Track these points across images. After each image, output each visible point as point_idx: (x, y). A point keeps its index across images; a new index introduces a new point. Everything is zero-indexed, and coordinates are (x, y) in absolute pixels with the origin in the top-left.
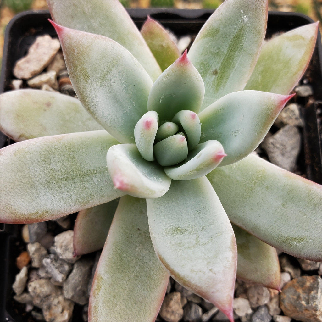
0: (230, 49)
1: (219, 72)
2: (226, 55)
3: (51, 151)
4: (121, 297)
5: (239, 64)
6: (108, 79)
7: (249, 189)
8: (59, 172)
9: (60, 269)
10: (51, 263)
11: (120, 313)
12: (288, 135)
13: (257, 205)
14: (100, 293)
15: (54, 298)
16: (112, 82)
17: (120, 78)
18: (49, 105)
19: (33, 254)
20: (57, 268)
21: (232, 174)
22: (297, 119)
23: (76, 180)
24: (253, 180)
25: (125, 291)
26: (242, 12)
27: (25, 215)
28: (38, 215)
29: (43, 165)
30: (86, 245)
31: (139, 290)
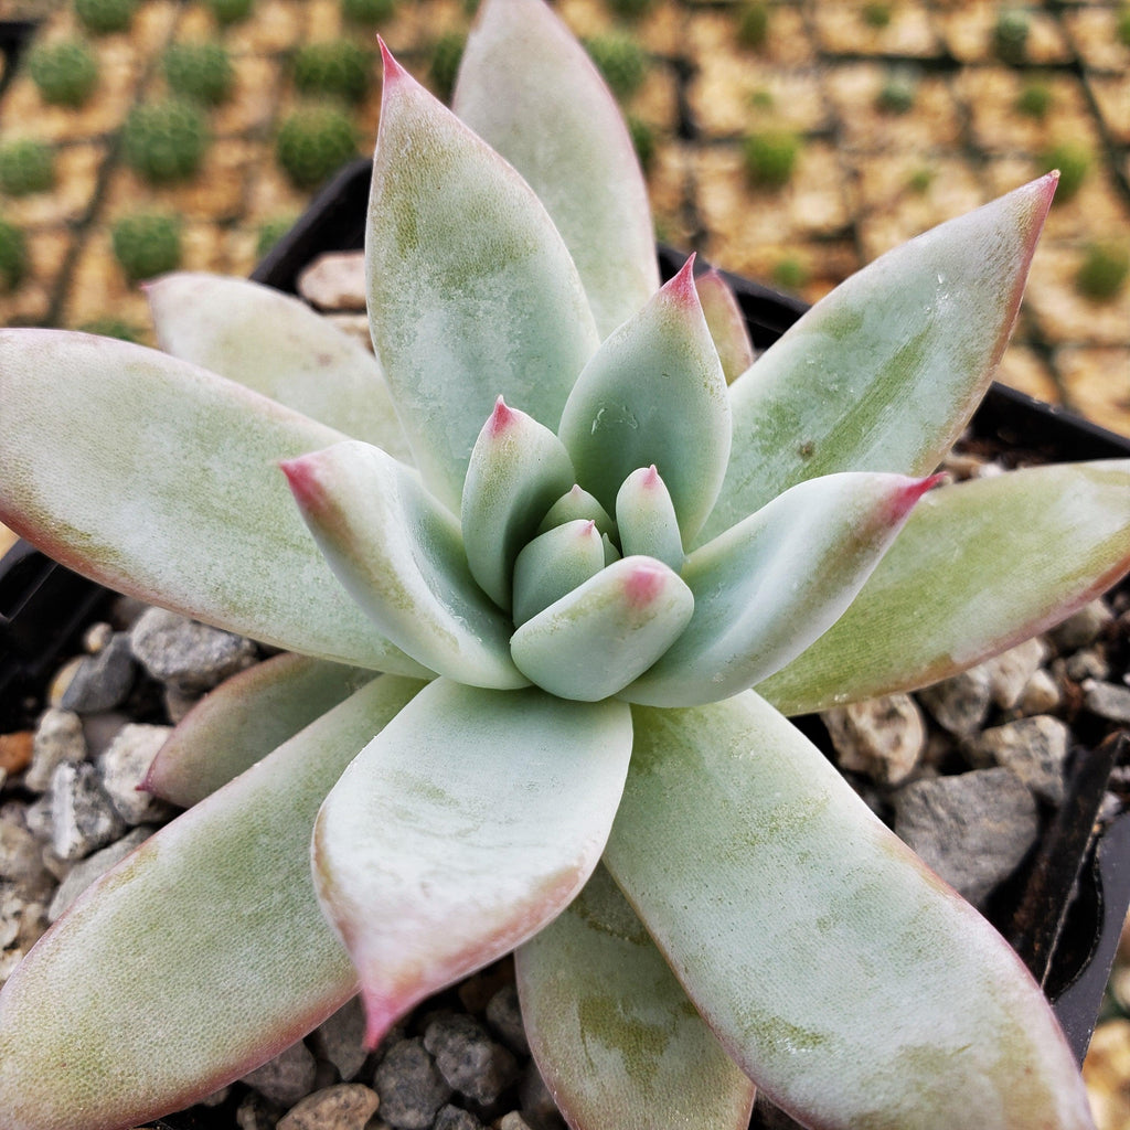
0: (875, 391)
1: (817, 452)
2: (857, 407)
3: (235, 426)
4: (172, 940)
5: (883, 446)
6: (472, 291)
7: (748, 838)
8: (222, 490)
9: (83, 818)
10: (70, 784)
11: (134, 980)
12: (992, 800)
13: (743, 893)
14: (122, 890)
15: (18, 895)
16: (482, 308)
17: (512, 313)
18: (325, 360)
19: (45, 740)
20: (76, 807)
21: (722, 773)
22: (1047, 767)
23: (252, 539)
24: (773, 818)
25: (195, 933)
26: (941, 281)
27: (51, 517)
28: (86, 544)
29: (188, 444)
30: (188, 772)
31: (238, 961)
